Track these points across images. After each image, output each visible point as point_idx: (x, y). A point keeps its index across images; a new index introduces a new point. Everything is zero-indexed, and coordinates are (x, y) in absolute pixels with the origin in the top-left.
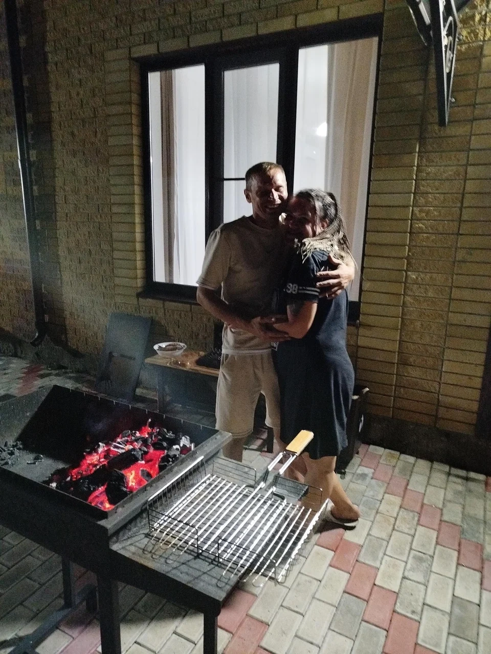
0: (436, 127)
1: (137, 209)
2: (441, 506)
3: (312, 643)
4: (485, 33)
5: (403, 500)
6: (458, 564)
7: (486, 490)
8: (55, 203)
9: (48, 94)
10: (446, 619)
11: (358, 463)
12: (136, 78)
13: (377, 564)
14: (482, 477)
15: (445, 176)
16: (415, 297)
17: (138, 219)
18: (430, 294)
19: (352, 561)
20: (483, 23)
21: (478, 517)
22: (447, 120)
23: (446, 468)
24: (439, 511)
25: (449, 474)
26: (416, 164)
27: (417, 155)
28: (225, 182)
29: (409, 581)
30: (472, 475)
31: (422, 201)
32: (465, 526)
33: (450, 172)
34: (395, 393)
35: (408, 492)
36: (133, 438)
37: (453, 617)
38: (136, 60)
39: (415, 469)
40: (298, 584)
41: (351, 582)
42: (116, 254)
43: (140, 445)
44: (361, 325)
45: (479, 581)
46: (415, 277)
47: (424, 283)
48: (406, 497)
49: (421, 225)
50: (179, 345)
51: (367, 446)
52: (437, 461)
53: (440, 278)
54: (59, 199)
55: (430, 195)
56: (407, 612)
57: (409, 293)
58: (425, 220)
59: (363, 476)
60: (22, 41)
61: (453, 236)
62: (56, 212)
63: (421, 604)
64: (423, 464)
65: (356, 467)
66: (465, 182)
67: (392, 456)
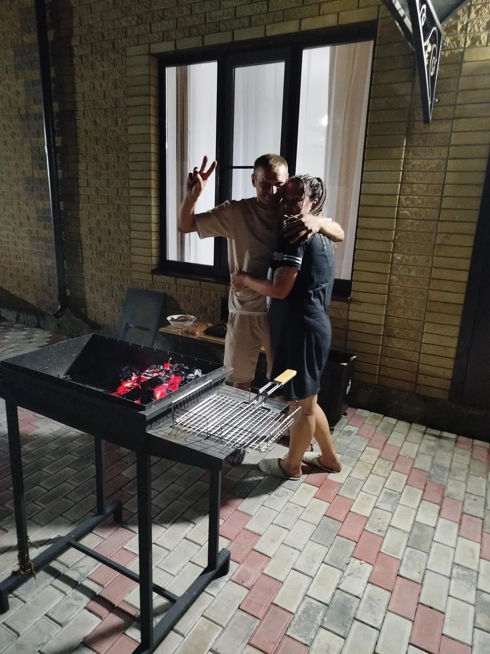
0: (422, 124)
1: (153, 193)
2: (413, 457)
3: (295, 548)
4: (466, 42)
5: (382, 452)
6: (422, 499)
7: (455, 446)
8: (78, 186)
9: (74, 84)
10: (406, 537)
11: (346, 422)
12: (154, 72)
13: (354, 497)
14: (453, 436)
15: (428, 168)
16: (399, 276)
17: (154, 203)
18: (413, 274)
19: (333, 494)
20: (464, 32)
21: (445, 466)
22: (430, 118)
23: (423, 428)
24: (412, 460)
25: (425, 433)
26: (403, 157)
27: (404, 148)
28: (234, 170)
29: (378, 510)
30: (445, 434)
31: (408, 190)
32: (432, 472)
33: (433, 164)
34: (380, 362)
35: (387, 445)
36: (158, 370)
37: (412, 536)
38: (155, 55)
39: (395, 429)
40: (287, 509)
41: (330, 509)
42: (133, 234)
43: (164, 374)
44: (352, 301)
45: (438, 512)
46: (399, 258)
47: (409, 264)
48: (385, 449)
49: (406, 212)
50: (190, 317)
51: (355, 409)
52: (415, 423)
53: (421, 260)
54: (82, 182)
55: (414, 185)
56: (375, 531)
57: (395, 272)
58: (411, 207)
59: (349, 433)
60: (51, 35)
61: (434, 222)
62: (79, 194)
63: (386, 525)
64: (403, 425)
65: (344, 425)
66: (446, 173)
67: (376, 418)
